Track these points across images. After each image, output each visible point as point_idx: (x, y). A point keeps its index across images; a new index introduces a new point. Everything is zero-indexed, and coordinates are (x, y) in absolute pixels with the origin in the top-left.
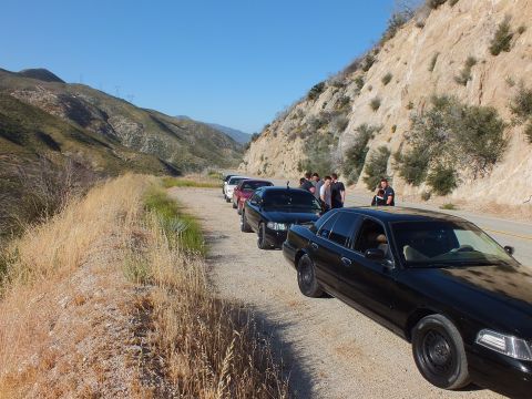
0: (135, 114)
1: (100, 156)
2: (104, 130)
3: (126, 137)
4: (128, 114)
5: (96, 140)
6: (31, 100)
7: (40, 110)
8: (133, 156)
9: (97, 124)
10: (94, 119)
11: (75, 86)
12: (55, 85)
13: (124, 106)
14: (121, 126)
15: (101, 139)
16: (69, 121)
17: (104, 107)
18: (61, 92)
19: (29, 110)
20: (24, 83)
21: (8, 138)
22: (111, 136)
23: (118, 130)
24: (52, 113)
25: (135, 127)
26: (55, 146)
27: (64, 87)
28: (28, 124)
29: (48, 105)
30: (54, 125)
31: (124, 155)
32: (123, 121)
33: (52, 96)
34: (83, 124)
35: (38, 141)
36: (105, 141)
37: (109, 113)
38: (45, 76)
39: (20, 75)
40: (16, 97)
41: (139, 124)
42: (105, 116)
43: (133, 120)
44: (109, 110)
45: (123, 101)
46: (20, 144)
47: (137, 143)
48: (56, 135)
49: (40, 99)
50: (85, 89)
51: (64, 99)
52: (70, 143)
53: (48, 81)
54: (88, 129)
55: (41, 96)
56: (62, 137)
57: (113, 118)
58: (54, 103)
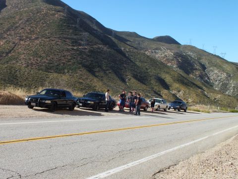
0: (225, 66)
1: (195, 95)
2: (201, 77)
3: (217, 83)
4: (220, 66)
5: (194, 84)
6: (157, 56)
7: (162, 63)
8: (219, 96)
9: (198, 73)
10: (196, 69)
11: (186, 47)
12: (174, 45)
13: (218, 61)
14: (215, 75)
15: (199, 83)
17: (204, 61)
18: (176, 51)
19: (154, 62)
20: (154, 46)
21: (139, 80)
22: (206, 82)
23: (212, 78)
24: (169, 64)
25: (224, 76)
26: (166, 87)
27: (179, 47)
28: (152, 72)
29: (167, 60)
30: (168, 73)
31: (212, 96)
32: (216, 72)
33: (170, 53)
34: (188, 73)
35: (156, 82)
36: (201, 85)
37: (207, 65)
38: (169, 40)
39: (153, 40)
40: (149, 54)
41: (227, 73)
42: (204, 67)
43: (223, 71)
44: (207, 64)
45: (218, 57)
46: (145, 84)
47: (225, 87)
48: (168, 79)
49: (163, 55)
50: (192, 48)
51: (178, 55)
52: (176, 85)
53: (170, 43)
54: (191, 76)
55: (164, 54)
56: (171, 81)
57: (209, 68)
58: (171, 58)
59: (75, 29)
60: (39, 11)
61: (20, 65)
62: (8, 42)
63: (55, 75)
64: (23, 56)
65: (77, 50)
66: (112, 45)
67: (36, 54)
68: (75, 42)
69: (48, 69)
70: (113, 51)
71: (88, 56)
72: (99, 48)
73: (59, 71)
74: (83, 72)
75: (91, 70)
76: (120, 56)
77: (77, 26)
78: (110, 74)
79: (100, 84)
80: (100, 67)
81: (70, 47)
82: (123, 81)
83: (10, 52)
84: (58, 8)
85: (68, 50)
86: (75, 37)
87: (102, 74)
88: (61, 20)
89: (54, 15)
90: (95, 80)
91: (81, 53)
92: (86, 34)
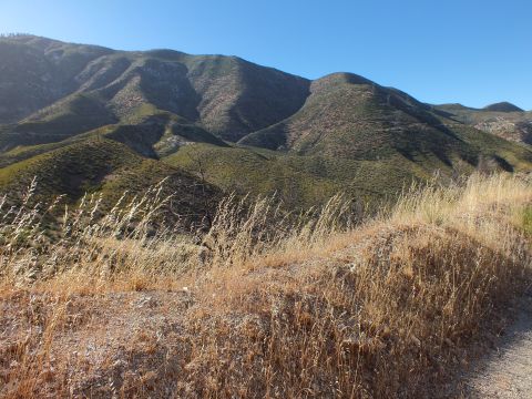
6: (491, 130)
7: (497, 137)
12: (515, 114)
16: (524, 145)
18: (518, 120)
19: (488, 138)
20: (486, 118)
21: (469, 162)
24: (509, 139)
26: (508, 167)
27: (522, 115)
28: (486, 150)
29: (505, 133)
30: (509, 150)
33: (510, 125)
38: (506, 108)
39: (484, 110)
40: (479, 128)
48: (510, 157)
49: (499, 128)
51: (520, 126)
52: (524, 165)
53: (508, 111)
55: (501, 126)
56: (515, 160)
58: (512, 130)
59: (386, 108)
60: (343, 94)
61: (328, 155)
62: (313, 132)
63: (367, 163)
64: (329, 146)
65: (389, 132)
66: (433, 122)
67: (343, 142)
68: (387, 123)
69: (357, 157)
70: (433, 130)
71: (402, 138)
72: (415, 127)
73: (370, 157)
74: (398, 157)
75: (407, 154)
76: (442, 135)
77: (388, 104)
78: (431, 158)
79: (420, 169)
80: (418, 149)
81: (381, 130)
82: (448, 164)
83: (315, 142)
84: (364, 86)
85: (379, 133)
86: (386, 117)
87: (420, 158)
88: (368, 100)
89: (359, 95)
90: (413, 165)
91: (394, 135)
92: (398, 113)
